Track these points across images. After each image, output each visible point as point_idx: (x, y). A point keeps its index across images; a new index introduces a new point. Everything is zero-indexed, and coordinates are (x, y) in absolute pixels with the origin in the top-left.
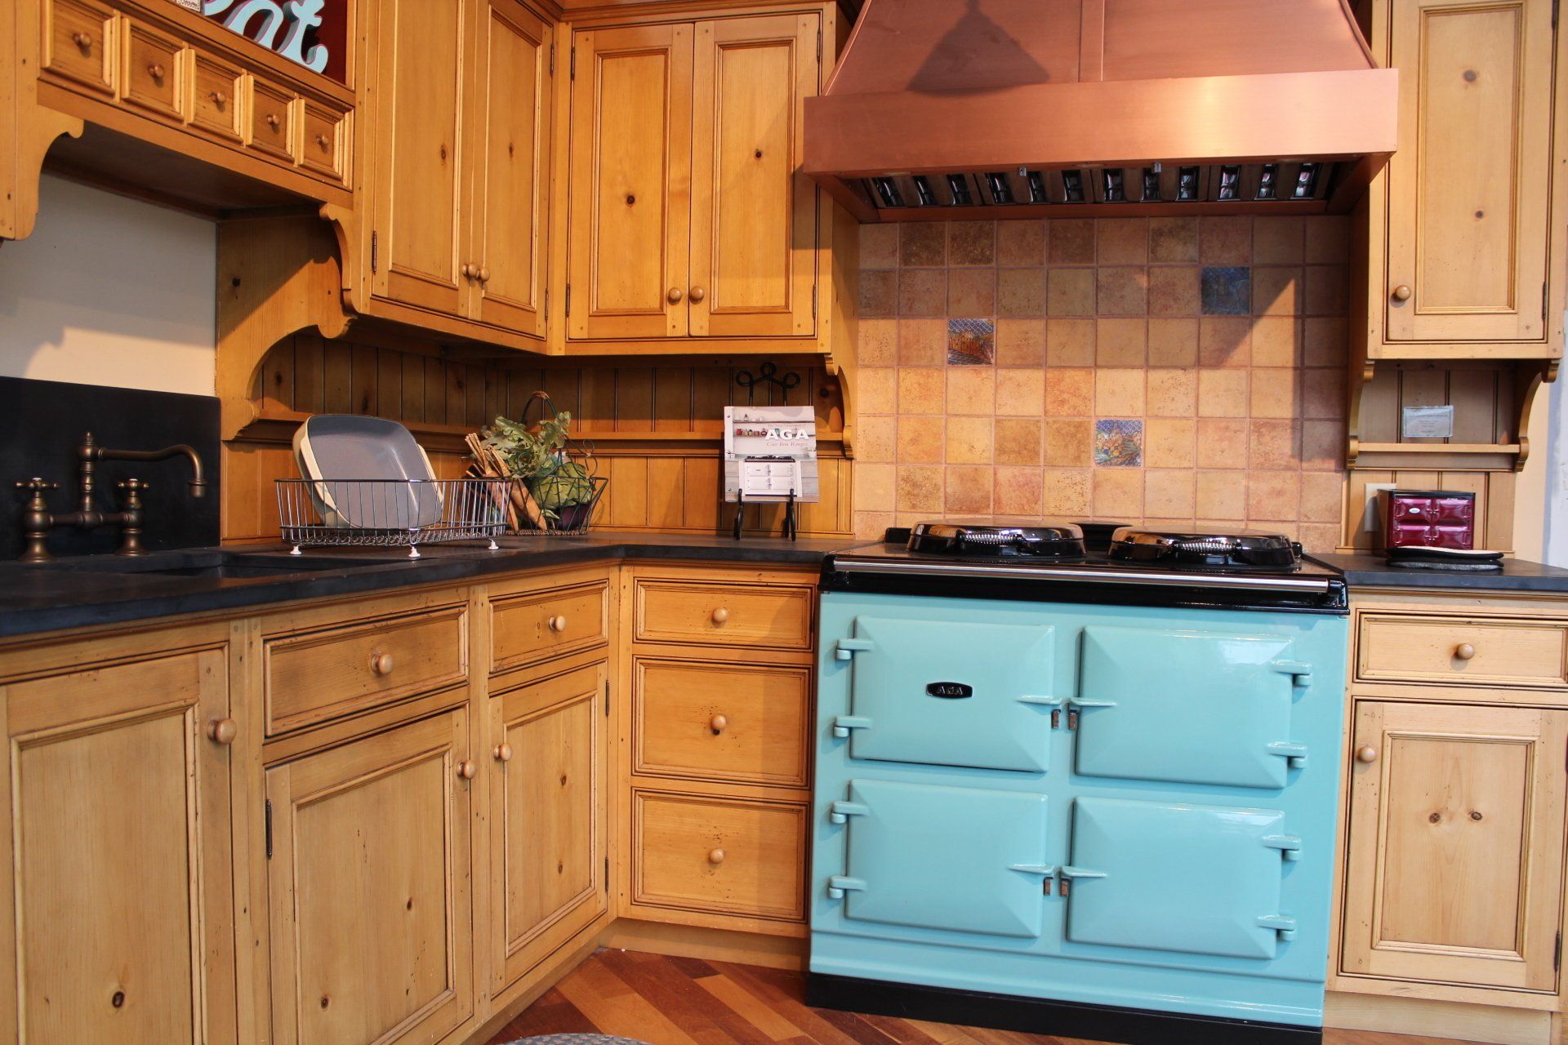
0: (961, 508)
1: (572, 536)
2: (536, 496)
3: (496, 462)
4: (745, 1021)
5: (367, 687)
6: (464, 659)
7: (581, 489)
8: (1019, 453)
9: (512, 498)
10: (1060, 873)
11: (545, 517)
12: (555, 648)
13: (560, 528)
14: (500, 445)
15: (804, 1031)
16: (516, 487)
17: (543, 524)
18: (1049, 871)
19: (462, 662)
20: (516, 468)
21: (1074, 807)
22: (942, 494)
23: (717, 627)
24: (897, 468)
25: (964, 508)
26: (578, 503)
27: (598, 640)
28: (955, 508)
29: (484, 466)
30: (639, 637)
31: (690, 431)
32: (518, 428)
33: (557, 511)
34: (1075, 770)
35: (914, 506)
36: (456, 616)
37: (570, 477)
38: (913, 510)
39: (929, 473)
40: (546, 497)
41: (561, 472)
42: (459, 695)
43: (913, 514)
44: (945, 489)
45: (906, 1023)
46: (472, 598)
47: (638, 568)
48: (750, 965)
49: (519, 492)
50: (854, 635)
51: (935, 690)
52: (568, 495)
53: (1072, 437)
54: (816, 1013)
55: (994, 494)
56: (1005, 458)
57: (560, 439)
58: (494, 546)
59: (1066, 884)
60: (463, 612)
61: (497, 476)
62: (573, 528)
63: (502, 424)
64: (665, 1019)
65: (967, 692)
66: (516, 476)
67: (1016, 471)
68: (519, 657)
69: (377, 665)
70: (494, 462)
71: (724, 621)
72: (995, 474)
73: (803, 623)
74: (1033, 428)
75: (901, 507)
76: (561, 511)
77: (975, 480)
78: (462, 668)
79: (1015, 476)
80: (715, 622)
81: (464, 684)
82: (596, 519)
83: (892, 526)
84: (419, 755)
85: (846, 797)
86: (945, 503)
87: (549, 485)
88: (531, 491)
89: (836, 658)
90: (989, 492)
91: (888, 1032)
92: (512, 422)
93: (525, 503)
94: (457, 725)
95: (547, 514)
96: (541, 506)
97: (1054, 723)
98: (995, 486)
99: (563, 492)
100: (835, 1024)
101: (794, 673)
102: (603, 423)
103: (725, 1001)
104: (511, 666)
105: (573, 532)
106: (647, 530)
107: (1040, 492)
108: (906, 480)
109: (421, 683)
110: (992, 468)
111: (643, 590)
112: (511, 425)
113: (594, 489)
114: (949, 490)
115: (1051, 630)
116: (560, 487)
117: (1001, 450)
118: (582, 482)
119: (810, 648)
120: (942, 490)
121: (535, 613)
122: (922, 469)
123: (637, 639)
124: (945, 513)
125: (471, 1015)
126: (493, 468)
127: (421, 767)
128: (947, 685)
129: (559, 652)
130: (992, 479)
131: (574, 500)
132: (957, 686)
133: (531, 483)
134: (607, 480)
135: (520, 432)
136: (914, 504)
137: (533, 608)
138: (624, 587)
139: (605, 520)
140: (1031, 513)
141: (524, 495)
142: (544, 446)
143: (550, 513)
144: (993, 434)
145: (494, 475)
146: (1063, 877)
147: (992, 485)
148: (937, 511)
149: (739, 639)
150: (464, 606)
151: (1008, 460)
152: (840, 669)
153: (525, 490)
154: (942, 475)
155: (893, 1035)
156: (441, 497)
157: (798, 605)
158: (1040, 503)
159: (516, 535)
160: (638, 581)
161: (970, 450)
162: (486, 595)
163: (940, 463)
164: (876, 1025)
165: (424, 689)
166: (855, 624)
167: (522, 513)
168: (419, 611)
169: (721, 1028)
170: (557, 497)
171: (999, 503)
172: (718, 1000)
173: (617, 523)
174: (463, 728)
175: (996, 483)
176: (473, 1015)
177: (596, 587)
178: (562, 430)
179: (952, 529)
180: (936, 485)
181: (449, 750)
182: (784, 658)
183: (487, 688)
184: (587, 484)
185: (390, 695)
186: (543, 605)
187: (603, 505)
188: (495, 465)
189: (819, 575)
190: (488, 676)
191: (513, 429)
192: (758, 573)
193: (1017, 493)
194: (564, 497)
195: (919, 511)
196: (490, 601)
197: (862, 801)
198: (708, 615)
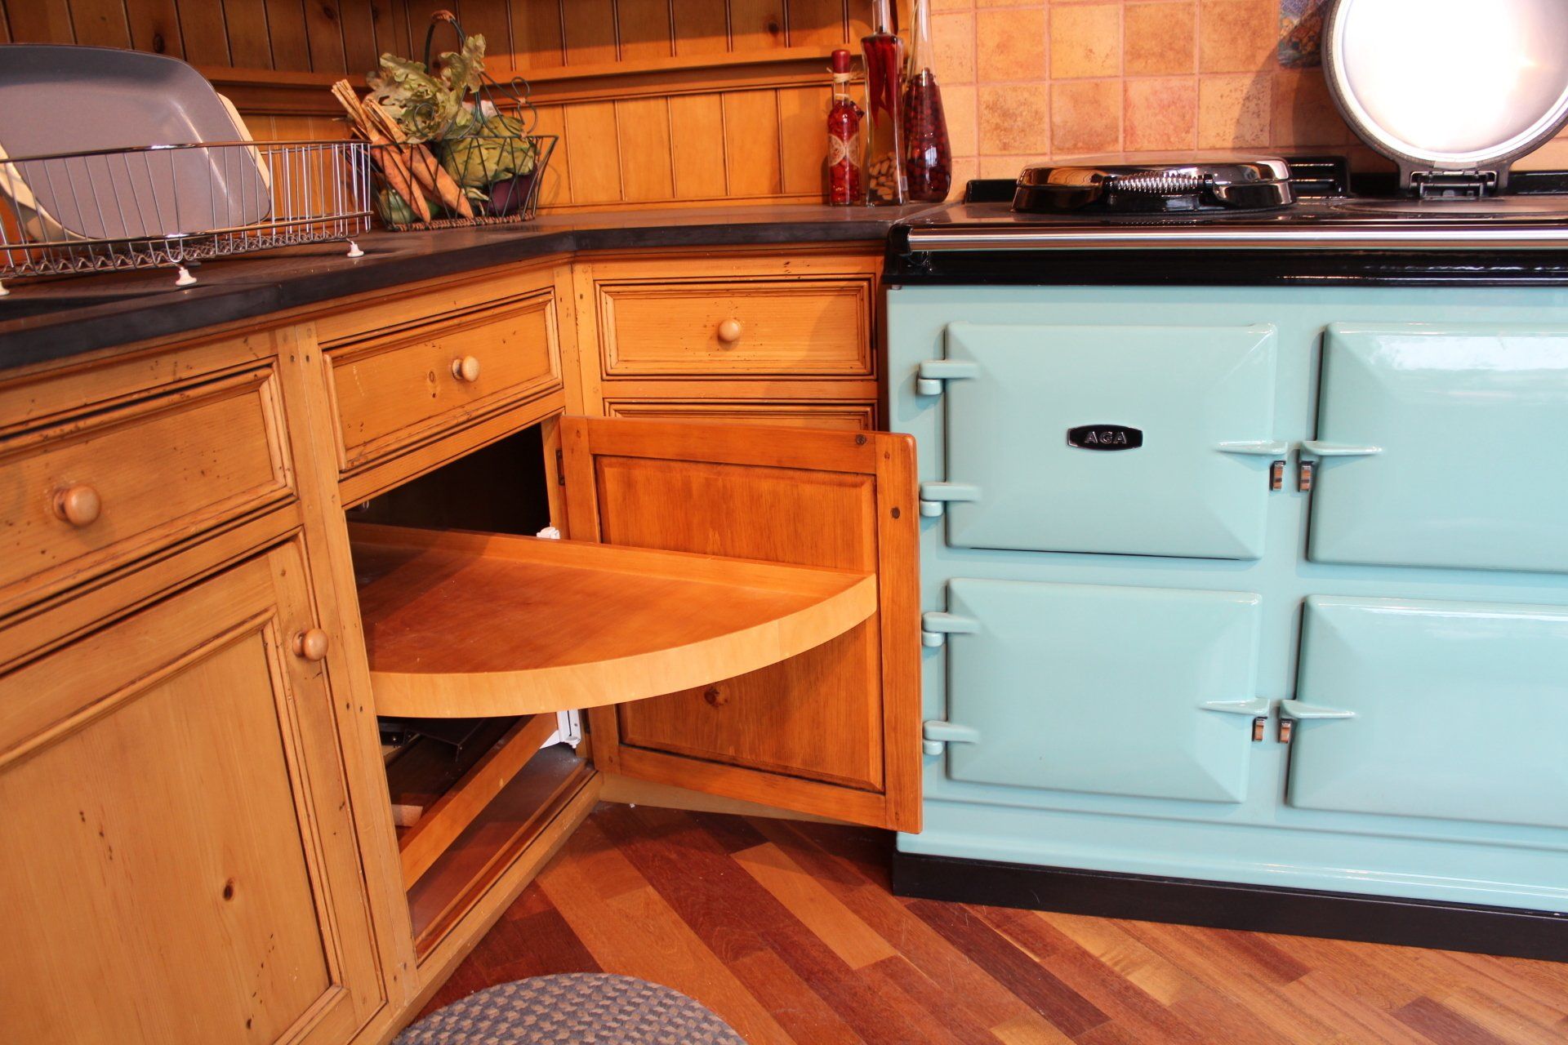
0: (1075, 145)
1: (511, 224)
2: (451, 169)
3: (382, 122)
4: (808, 932)
5: (48, 556)
6: (281, 457)
7: (515, 155)
8: (1162, 55)
9: (413, 174)
10: (1279, 710)
11: (470, 200)
12: (468, 408)
13: (493, 213)
14: (393, 96)
15: (895, 946)
16: (417, 157)
17: (466, 209)
18: (1264, 711)
19: (277, 463)
20: (414, 129)
21: (1304, 609)
22: (1046, 126)
23: (727, 350)
24: (978, 90)
25: (1080, 145)
26: (514, 174)
27: (546, 382)
28: (1067, 145)
29: (366, 129)
30: (610, 371)
31: (672, 55)
32: (416, 70)
33: (485, 189)
34: (1308, 551)
35: (1005, 147)
36: (255, 386)
37: (496, 136)
38: (1004, 152)
39: (1026, 95)
40: (466, 169)
41: (486, 131)
42: (283, 522)
43: (1005, 158)
44: (1051, 117)
45: (1041, 920)
46: (282, 350)
47: (600, 266)
48: (807, 823)
49: (423, 165)
50: (945, 355)
51: (1080, 437)
52: (498, 163)
53: (1243, 25)
54: (908, 907)
55: (1124, 121)
56: (1139, 65)
57: (474, 78)
58: (356, 252)
59: (1287, 727)
60: (267, 377)
61: (388, 142)
62: (512, 210)
63: (391, 64)
64: (693, 935)
65: (1133, 438)
66: (413, 141)
67: (1158, 83)
68: (399, 434)
69: (62, 508)
70: (380, 123)
71: (737, 340)
72: (1126, 91)
73: (860, 333)
74: (1181, 16)
75: (987, 148)
76: (491, 189)
77: (1095, 102)
78: (279, 474)
79: (1155, 93)
80: (723, 341)
81: (290, 499)
82: (551, 195)
83: (975, 177)
84: (202, 645)
85: (942, 605)
86: (1052, 139)
87: (467, 151)
88: (442, 162)
89: (917, 391)
90: (1116, 119)
91: (1017, 940)
92: (404, 60)
93: (435, 181)
94: (284, 574)
95: (471, 195)
96: (461, 184)
97: (1274, 482)
98: (1126, 108)
99: (489, 160)
100: (938, 928)
101: (849, 413)
102: (546, 56)
103: (776, 894)
104: (382, 452)
105: (511, 218)
106: (622, 208)
107: (1193, 114)
108: (992, 108)
109: (187, 520)
110: (1120, 80)
111: (610, 300)
112: (405, 66)
113: (537, 153)
114: (1057, 119)
115: (1270, 333)
116: (484, 152)
117: (1134, 53)
118: (517, 144)
119: (872, 374)
120: (1047, 119)
121: (426, 356)
122: (1015, 90)
123: (607, 375)
124: (1051, 153)
125: (384, 1002)
126: (380, 132)
127: (213, 664)
128: (1100, 429)
129: (474, 414)
130: (1120, 99)
131: (507, 170)
132: (1116, 430)
133: (439, 148)
134: (556, 138)
135: (418, 74)
136: (1005, 144)
137: (420, 349)
138: (581, 297)
139: (564, 197)
140: (1181, 147)
141: (432, 169)
142: (454, 92)
143: (475, 193)
144: (1121, 30)
145: (383, 142)
146: (1284, 717)
147: (1121, 106)
148: (1039, 151)
149: (762, 365)
150: (269, 366)
151: (1145, 67)
152: (925, 409)
153: (432, 161)
154: (1046, 98)
155: (1025, 945)
156: (267, 176)
157: (848, 310)
158: (1194, 130)
159: (427, 229)
160: (601, 286)
161: (1087, 56)
162: (314, 341)
163: (1041, 79)
164: (998, 927)
165: (193, 530)
166: (945, 336)
167: (433, 195)
168: (160, 390)
169: (773, 948)
170: (481, 168)
171: (1132, 135)
172: (767, 892)
173: (580, 201)
174: (295, 576)
175: (1127, 105)
176: (387, 1001)
177: (536, 302)
178: (475, 64)
179: (1088, 172)
180: (1036, 112)
181: (271, 619)
182: (832, 390)
183: (338, 497)
184: (526, 146)
185: (115, 557)
186: (437, 342)
187: (559, 176)
188: (382, 128)
189: (880, 259)
190: (339, 477)
191: (407, 71)
192: (784, 261)
193: (1160, 117)
194: (492, 167)
195: (1013, 153)
196: (324, 351)
197: (967, 612)
198: (711, 332)
